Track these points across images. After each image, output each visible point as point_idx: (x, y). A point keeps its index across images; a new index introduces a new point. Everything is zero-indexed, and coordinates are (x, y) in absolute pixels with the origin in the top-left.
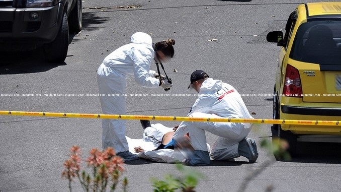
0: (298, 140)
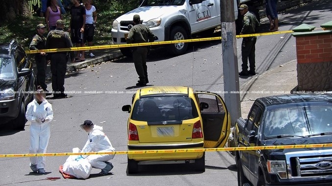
0: (138, 164)
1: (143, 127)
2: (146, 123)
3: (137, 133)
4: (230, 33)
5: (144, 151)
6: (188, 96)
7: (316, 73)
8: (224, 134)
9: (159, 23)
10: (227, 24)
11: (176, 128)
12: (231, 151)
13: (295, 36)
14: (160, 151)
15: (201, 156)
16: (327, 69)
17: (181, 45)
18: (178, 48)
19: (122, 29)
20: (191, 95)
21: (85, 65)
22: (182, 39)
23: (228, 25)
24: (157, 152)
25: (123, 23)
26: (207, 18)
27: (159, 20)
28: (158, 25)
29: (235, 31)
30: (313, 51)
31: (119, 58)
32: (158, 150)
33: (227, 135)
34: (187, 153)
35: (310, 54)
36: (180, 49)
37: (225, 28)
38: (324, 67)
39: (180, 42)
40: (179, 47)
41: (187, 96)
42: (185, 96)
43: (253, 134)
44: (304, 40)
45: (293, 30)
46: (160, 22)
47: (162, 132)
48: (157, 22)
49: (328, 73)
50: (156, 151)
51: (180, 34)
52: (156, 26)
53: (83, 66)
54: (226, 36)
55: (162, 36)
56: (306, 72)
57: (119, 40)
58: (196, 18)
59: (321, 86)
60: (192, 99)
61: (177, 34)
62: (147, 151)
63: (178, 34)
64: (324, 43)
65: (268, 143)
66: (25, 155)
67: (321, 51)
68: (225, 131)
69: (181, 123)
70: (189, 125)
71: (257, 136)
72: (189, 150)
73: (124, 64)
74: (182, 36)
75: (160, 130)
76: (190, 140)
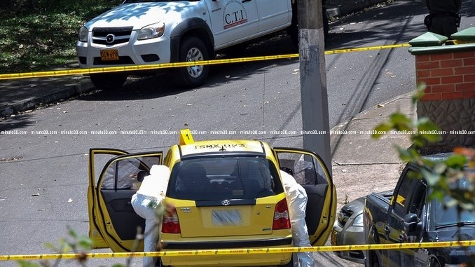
1: (187, 210)
2: (192, 203)
3: (178, 222)
4: (315, 47)
5: (194, 251)
6: (265, 156)
7: (449, 118)
8: (325, 222)
9: (161, 31)
10: (309, 31)
11: (246, 211)
12: (337, 252)
13: (414, 53)
14: (221, 251)
15: (288, 261)
16: (469, 111)
17: (198, 70)
18: (192, 75)
19: (95, 41)
20: (269, 155)
21: (32, 104)
22: (199, 59)
23: (312, 35)
24: (217, 252)
25: (97, 32)
26: (241, 22)
27: (161, 26)
28: (159, 36)
29: (323, 44)
30: (445, 80)
31: (88, 91)
32: (219, 250)
33: (331, 224)
34: (268, 255)
35: (441, 84)
36: (196, 76)
37: (306, 39)
38: (463, 107)
39: (196, 64)
40: (194, 73)
41: (262, 156)
42: (259, 156)
43: (414, 219)
44: (430, 60)
45: (410, 43)
46: (163, 29)
47: (221, 219)
48: (158, 30)
49: (470, 117)
50: (214, 251)
51: (196, 50)
52: (155, 37)
53: (28, 105)
54: (308, 52)
55: (166, 53)
56: (433, 115)
57: (90, 60)
58: (222, 23)
59: (459, 140)
60: (270, 162)
61: (191, 50)
62: (200, 251)
63: (193, 51)
64: (463, 66)
65: (442, 236)
66: (9, 258)
67: (460, 79)
68: (327, 216)
69: (254, 204)
70: (268, 207)
71: (420, 223)
72: (272, 250)
73: (101, 102)
74: (200, 54)
75: (217, 215)
76: (270, 232)
